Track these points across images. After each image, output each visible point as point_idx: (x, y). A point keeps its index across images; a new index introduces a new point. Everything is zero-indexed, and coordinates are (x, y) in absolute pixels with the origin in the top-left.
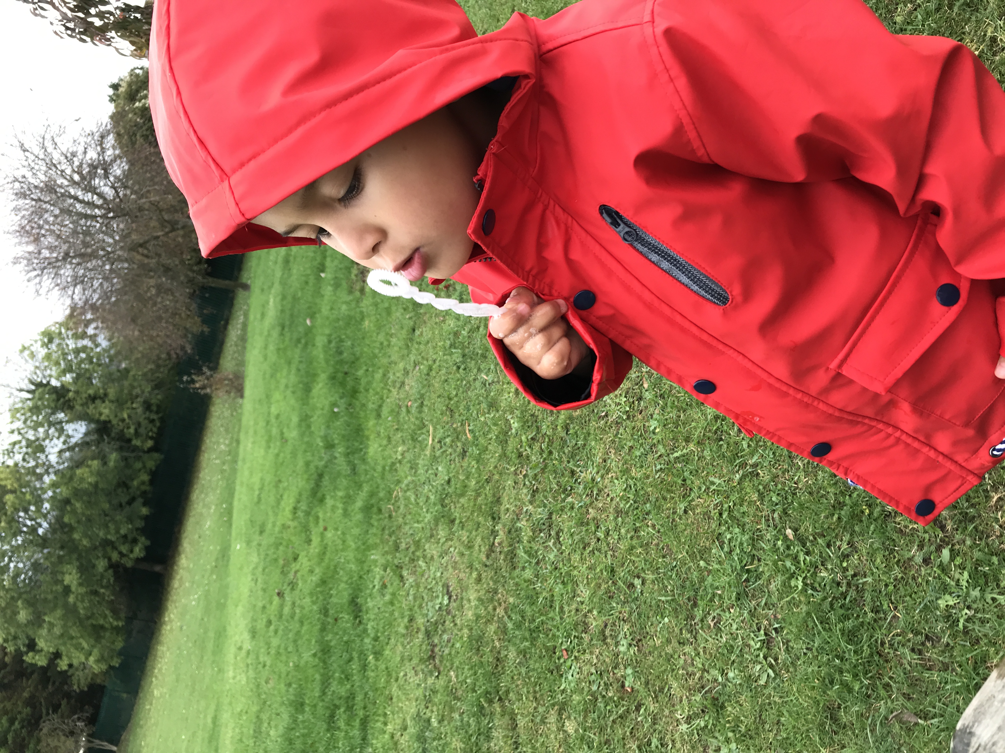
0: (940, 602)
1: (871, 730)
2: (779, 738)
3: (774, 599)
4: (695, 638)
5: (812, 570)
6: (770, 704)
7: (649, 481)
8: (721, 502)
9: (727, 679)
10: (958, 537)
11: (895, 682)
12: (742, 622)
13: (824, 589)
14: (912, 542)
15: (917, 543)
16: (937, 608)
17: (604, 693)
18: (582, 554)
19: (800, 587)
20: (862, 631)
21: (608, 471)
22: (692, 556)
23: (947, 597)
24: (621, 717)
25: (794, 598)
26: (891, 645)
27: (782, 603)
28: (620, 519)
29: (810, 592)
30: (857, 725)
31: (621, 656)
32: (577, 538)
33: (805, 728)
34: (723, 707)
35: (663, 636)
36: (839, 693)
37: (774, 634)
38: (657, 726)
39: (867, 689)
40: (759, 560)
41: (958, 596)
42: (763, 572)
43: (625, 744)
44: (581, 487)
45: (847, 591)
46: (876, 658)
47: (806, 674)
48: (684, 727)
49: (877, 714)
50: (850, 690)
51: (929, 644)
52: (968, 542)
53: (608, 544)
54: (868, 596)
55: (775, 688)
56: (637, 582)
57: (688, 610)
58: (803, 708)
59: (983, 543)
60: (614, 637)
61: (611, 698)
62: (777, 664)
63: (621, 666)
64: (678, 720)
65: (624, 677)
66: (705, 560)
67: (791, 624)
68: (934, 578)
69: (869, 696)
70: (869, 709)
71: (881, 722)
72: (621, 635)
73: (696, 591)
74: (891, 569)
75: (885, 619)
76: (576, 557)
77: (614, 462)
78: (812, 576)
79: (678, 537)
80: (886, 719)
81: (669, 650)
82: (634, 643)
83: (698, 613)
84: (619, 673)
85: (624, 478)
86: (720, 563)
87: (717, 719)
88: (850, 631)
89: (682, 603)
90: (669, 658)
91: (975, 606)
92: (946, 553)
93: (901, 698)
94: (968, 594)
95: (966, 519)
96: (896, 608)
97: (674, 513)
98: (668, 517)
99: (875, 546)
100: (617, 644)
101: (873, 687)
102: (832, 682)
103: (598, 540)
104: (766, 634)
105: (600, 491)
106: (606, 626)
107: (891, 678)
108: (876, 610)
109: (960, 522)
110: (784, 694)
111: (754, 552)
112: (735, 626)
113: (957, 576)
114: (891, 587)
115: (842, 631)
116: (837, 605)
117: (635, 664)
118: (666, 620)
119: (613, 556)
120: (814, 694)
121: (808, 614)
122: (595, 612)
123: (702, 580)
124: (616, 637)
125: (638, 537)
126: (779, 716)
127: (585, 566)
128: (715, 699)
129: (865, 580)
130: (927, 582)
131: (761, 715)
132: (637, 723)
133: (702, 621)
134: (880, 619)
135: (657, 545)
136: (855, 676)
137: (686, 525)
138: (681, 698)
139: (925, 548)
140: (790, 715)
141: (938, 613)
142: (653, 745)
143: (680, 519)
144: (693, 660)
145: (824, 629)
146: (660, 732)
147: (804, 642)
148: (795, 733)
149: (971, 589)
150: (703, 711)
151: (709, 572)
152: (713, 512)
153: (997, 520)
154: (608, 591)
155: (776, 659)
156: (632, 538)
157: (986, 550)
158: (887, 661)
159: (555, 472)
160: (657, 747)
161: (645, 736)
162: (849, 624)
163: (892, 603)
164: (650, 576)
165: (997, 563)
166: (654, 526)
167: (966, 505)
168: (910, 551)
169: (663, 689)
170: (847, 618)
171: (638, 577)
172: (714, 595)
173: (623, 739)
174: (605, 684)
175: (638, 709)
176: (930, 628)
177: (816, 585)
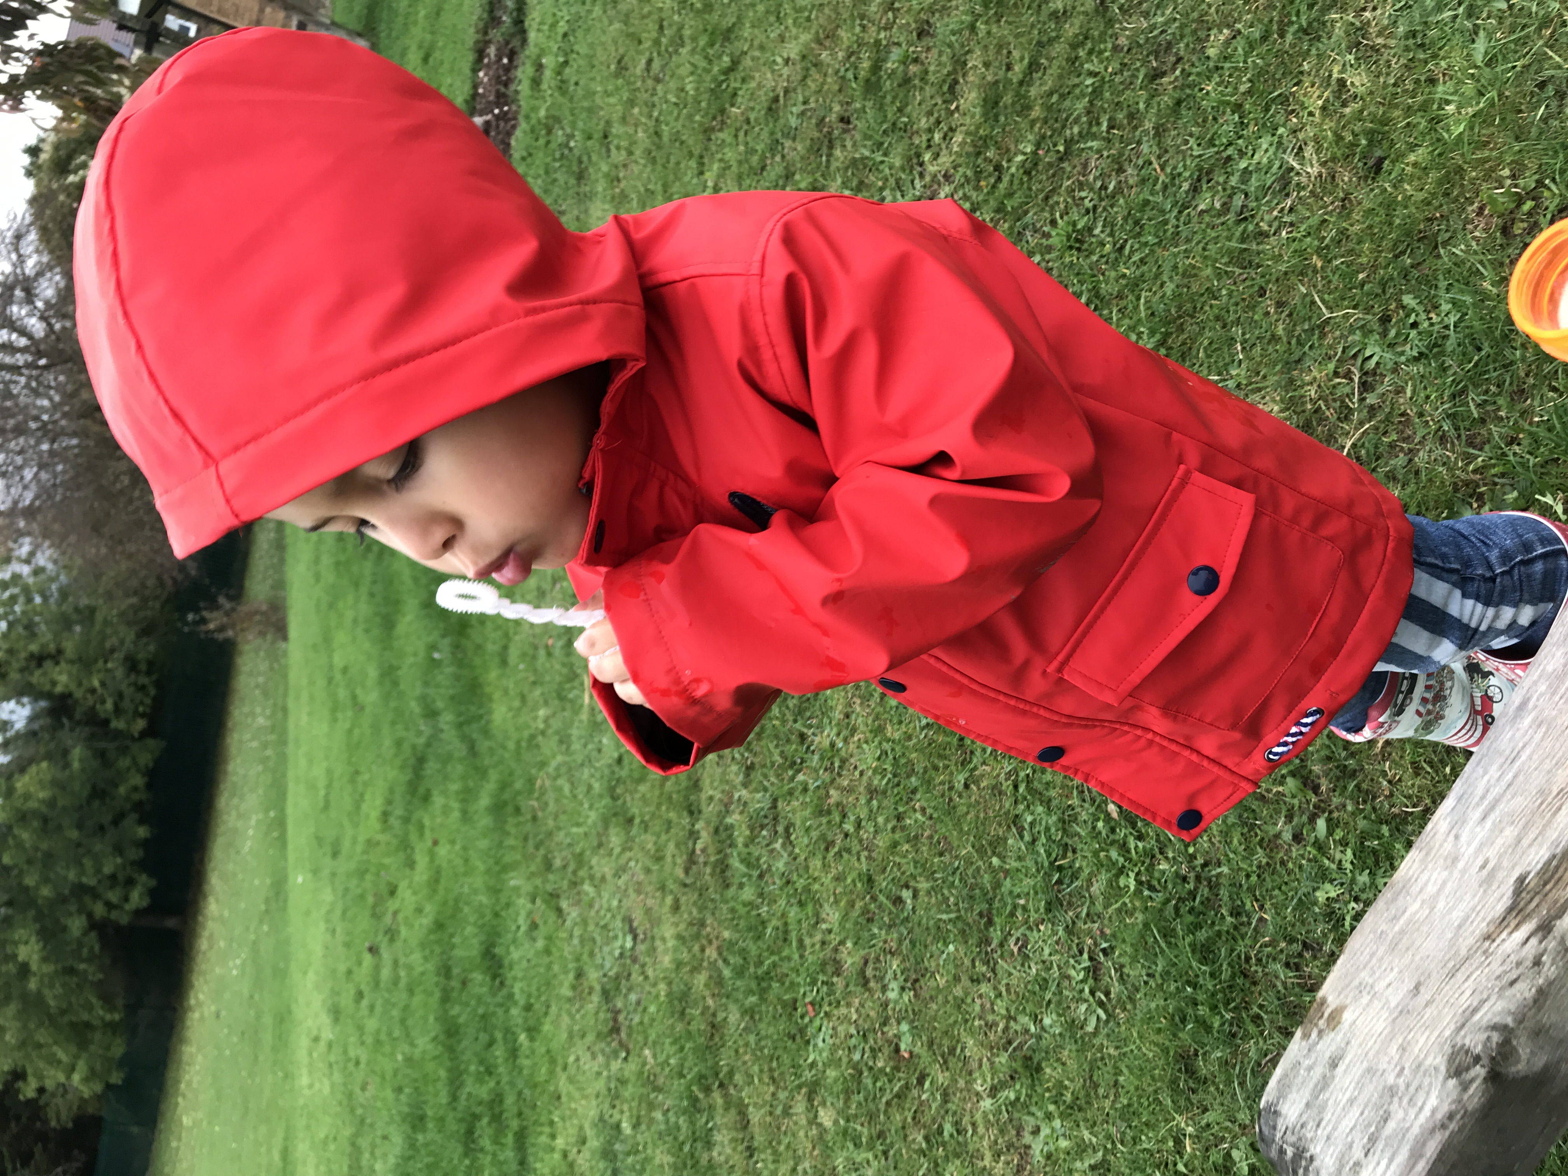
0: (1318, 894)
1: (1240, 1084)
2: (1118, 1106)
3: (1099, 907)
4: (993, 970)
5: (1148, 861)
6: (1102, 1059)
7: (912, 743)
8: (1015, 769)
9: (1043, 1029)
10: (1336, 801)
11: (1266, 1012)
12: (1057, 943)
13: (1165, 887)
14: (1278, 812)
15: (1284, 813)
16: (1315, 903)
17: (871, 1063)
18: (824, 858)
19: (1132, 888)
20: (1219, 943)
21: (854, 731)
22: (981, 851)
23: (1327, 886)
24: (898, 1096)
25: (1125, 904)
26: (1259, 960)
27: (1110, 910)
28: (875, 802)
29: (1146, 893)
30: (1220, 1079)
31: (891, 1006)
32: (815, 834)
33: (1151, 1089)
34: (1039, 1069)
35: (948, 972)
36: (1193, 1034)
37: (1102, 958)
38: (950, 1105)
39: (1231, 1025)
40: (1074, 851)
41: (1342, 884)
42: (1080, 868)
43: (906, 1136)
44: (816, 757)
45: (1196, 888)
46: (1240, 981)
47: (1149, 1011)
48: (987, 1104)
49: (1246, 1060)
50: (1208, 1029)
51: (1307, 955)
52: (1350, 808)
53: (861, 841)
54: (1224, 893)
55: (1108, 1035)
56: (906, 894)
57: (980, 931)
58: (1148, 1060)
59: (1368, 807)
60: (880, 979)
61: (882, 1070)
62: (1109, 1000)
63: (893, 1021)
64: (977, 1094)
65: (898, 1036)
66: (999, 856)
67: (1124, 941)
68: (1309, 860)
69: (1234, 1036)
70: (1234, 1054)
71: (1252, 1070)
72: (890, 975)
73: (990, 902)
74: (1253, 853)
75: (1250, 924)
76: (816, 863)
77: (861, 717)
78: (1147, 870)
79: (958, 824)
80: (1259, 1065)
81: (958, 991)
82: (909, 985)
83: (996, 935)
84: (891, 1031)
85: (877, 740)
86: (1020, 859)
87: (1032, 1087)
88: (1203, 946)
89: (970, 921)
90: (959, 1004)
91: (1364, 896)
92: (1321, 824)
93: (1276, 1035)
94: (1353, 881)
95: (1345, 774)
96: (1262, 907)
97: (951, 788)
98: (943, 796)
99: (1231, 820)
100: (884, 989)
101: (1238, 1022)
102: (1183, 1020)
103: (846, 835)
104: (1091, 959)
105: (843, 761)
106: (866, 963)
107: (1261, 1007)
108: (1236, 913)
109: (1338, 779)
110: (1121, 1042)
111: (1066, 839)
112: (1047, 951)
113: (1338, 856)
114: (1254, 878)
115: (1193, 946)
116: (1184, 910)
117: (913, 1016)
118: (951, 948)
119: (869, 858)
120: (1160, 1039)
121: (1146, 925)
122: (849, 944)
123: (997, 885)
124: (882, 978)
125: (903, 828)
126: (1116, 1074)
127: (830, 876)
128: (1027, 1059)
129: (1219, 870)
130: (1301, 867)
131: (1091, 1077)
132: (921, 1103)
133: (1001, 945)
134: (1242, 924)
135: (931, 837)
136: (1214, 1008)
137: (969, 806)
138: (981, 1060)
139: (1296, 820)
140: (1131, 1072)
141: (1317, 910)
142: (946, 1134)
143: (960, 796)
144: (992, 1004)
145: (1169, 944)
146: (955, 1113)
147: (1143, 966)
148: (1140, 1097)
149: (1357, 872)
150: (1012, 1078)
151: (1007, 872)
152: (1005, 784)
153: (1384, 774)
154: (865, 911)
155: (1107, 994)
156: (893, 830)
157: (1373, 816)
158: (1255, 983)
159: (777, 737)
160: (951, 1135)
161: (934, 1121)
162: (1202, 935)
163: (1257, 900)
164: (923, 885)
165: (1387, 834)
166: (923, 810)
167: (1344, 754)
168: (1276, 824)
169: (955, 1049)
170: (1198, 926)
171: (907, 887)
172: (1015, 907)
173: (904, 1128)
174: (872, 1050)
175: (921, 1081)
176: (1307, 932)
177: (1155, 883)
